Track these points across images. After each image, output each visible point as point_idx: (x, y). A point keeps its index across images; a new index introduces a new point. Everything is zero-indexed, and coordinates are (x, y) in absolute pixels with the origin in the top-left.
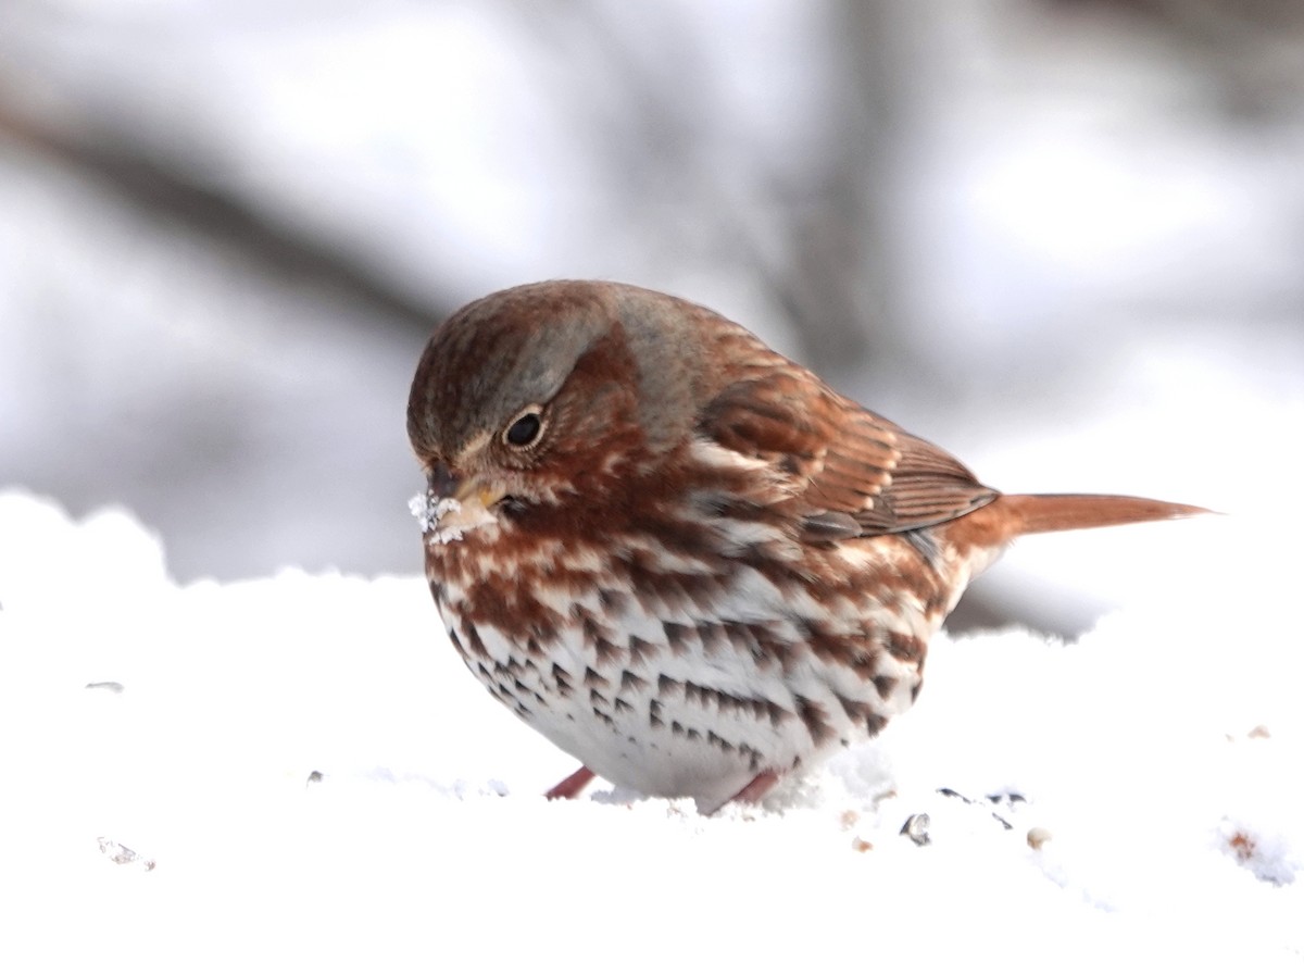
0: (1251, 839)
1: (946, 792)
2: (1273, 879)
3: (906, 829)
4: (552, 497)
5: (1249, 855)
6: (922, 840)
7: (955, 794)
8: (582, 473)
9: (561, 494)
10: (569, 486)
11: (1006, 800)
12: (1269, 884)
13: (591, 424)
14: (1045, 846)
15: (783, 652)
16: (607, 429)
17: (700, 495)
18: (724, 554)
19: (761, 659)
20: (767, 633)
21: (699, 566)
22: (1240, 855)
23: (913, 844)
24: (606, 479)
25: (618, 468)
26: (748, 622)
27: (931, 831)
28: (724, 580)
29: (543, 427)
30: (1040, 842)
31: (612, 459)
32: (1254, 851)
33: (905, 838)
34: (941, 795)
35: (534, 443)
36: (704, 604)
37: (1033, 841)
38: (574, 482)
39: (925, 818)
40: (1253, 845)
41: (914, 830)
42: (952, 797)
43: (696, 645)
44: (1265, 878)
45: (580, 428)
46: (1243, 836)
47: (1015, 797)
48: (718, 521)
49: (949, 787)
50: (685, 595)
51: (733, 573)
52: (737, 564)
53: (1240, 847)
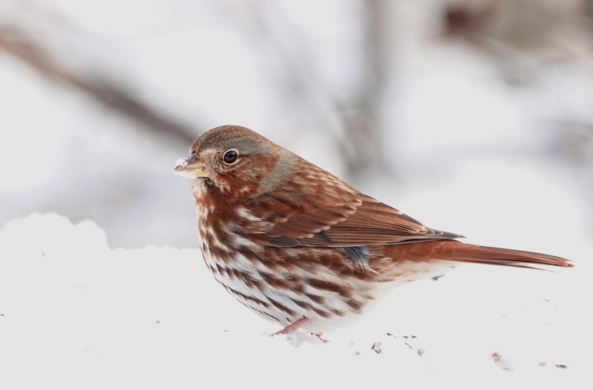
0: (499, 355)
1: (388, 334)
2: (507, 369)
3: (373, 348)
4: (221, 188)
5: (498, 360)
6: (378, 352)
7: (391, 335)
8: (235, 186)
9: (225, 189)
10: (228, 188)
11: (410, 338)
12: (506, 371)
13: (249, 172)
14: (423, 355)
15: (257, 283)
16: (251, 177)
17: (231, 224)
18: (233, 246)
19: (248, 285)
20: (248, 276)
21: (225, 248)
22: (495, 360)
23: (376, 353)
24: (240, 193)
25: (245, 193)
26: (241, 271)
27: (382, 348)
28: (232, 255)
29: (238, 161)
30: (422, 353)
31: (246, 189)
32: (500, 359)
33: (373, 350)
34: (387, 335)
35: (232, 164)
36: (225, 261)
37: (420, 353)
38: (231, 187)
39: (380, 343)
40: (500, 357)
41: (376, 348)
42: (390, 336)
43: (226, 274)
44: (504, 369)
45: (244, 172)
46: (496, 353)
47: (413, 337)
48: (233, 234)
49: (389, 333)
50: (220, 256)
51: (235, 253)
52: (237, 252)
53: (495, 357)
